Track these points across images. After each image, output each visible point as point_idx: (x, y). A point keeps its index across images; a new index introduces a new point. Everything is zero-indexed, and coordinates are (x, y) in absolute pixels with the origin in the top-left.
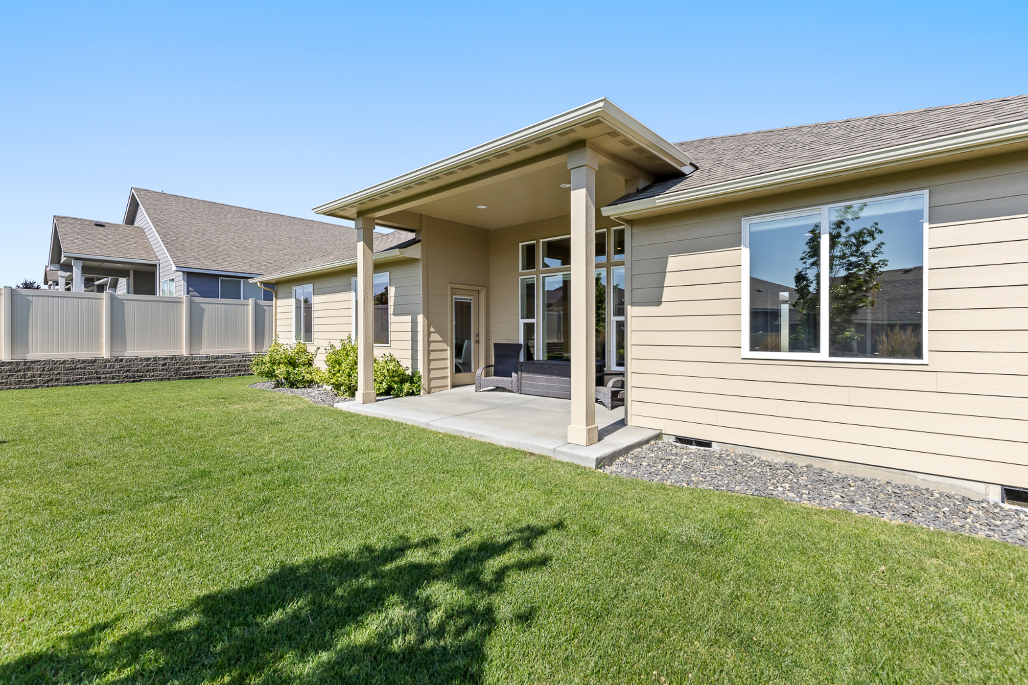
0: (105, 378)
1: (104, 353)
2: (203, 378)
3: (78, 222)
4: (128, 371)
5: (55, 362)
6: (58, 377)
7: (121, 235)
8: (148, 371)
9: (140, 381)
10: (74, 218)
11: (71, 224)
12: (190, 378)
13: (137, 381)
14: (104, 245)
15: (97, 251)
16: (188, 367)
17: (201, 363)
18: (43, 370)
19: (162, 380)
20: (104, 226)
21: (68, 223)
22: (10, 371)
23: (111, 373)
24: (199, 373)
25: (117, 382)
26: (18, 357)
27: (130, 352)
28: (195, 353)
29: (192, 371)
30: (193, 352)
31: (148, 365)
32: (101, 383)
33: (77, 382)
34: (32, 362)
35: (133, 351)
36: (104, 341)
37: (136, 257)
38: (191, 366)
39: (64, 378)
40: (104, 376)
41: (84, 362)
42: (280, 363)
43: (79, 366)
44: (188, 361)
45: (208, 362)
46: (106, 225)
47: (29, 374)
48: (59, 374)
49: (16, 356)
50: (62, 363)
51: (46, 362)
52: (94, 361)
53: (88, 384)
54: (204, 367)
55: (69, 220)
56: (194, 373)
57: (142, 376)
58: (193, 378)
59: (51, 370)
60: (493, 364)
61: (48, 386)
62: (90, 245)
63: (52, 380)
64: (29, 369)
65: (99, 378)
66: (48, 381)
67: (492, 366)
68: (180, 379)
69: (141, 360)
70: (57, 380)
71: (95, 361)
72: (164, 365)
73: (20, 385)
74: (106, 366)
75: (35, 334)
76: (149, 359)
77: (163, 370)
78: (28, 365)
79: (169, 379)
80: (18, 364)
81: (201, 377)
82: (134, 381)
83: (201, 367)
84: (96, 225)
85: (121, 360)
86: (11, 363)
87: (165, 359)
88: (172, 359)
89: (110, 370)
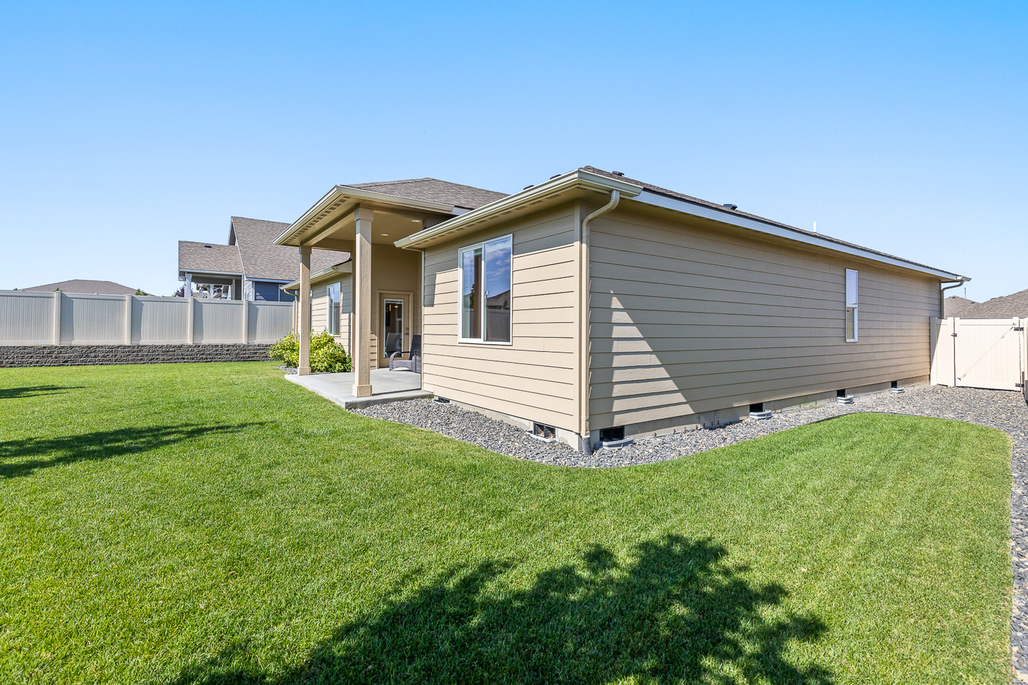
0: (188, 358)
1: (189, 341)
2: (256, 360)
3: (194, 245)
4: (203, 354)
5: (156, 347)
6: (158, 357)
7: (221, 254)
8: (216, 355)
9: (211, 361)
10: (192, 242)
11: (189, 247)
12: (246, 361)
13: (209, 362)
14: (207, 261)
15: (202, 266)
16: (244, 352)
17: (254, 350)
18: (149, 352)
19: (226, 361)
20: (211, 247)
21: (187, 246)
22: (129, 352)
23: (192, 355)
24: (252, 357)
25: (195, 362)
26: (135, 343)
27: (205, 341)
28: (252, 342)
29: (247, 355)
30: (250, 342)
31: (217, 351)
32: (184, 362)
33: (169, 361)
34: (142, 346)
35: (208, 339)
36: (189, 332)
37: (228, 270)
38: (247, 352)
39: (161, 358)
40: (187, 357)
41: (174, 347)
42: (287, 349)
43: (171, 349)
44: (244, 348)
45: (259, 349)
46: (212, 246)
47: (140, 354)
48: (158, 355)
49: (133, 342)
50: (160, 348)
51: (151, 347)
52: (180, 347)
53: (176, 362)
54: (256, 353)
55: (188, 244)
56: (249, 357)
57: (212, 358)
58: (248, 361)
59: (153, 352)
60: (410, 351)
61: (151, 363)
62: (198, 262)
63: (154, 359)
64: (140, 351)
65: (184, 359)
66: (152, 359)
67: (408, 352)
68: (238, 361)
69: (212, 346)
70: (157, 359)
71: (182, 346)
72: (228, 350)
73: (134, 362)
74: (188, 350)
75: (145, 327)
76: (218, 346)
77: (227, 354)
78: (140, 348)
79: (231, 361)
80: (134, 347)
81: (253, 360)
82: (206, 362)
83: (254, 353)
84: (206, 247)
85: (199, 346)
86: (129, 346)
87: (229, 346)
88: (233, 346)
89: (191, 353)
